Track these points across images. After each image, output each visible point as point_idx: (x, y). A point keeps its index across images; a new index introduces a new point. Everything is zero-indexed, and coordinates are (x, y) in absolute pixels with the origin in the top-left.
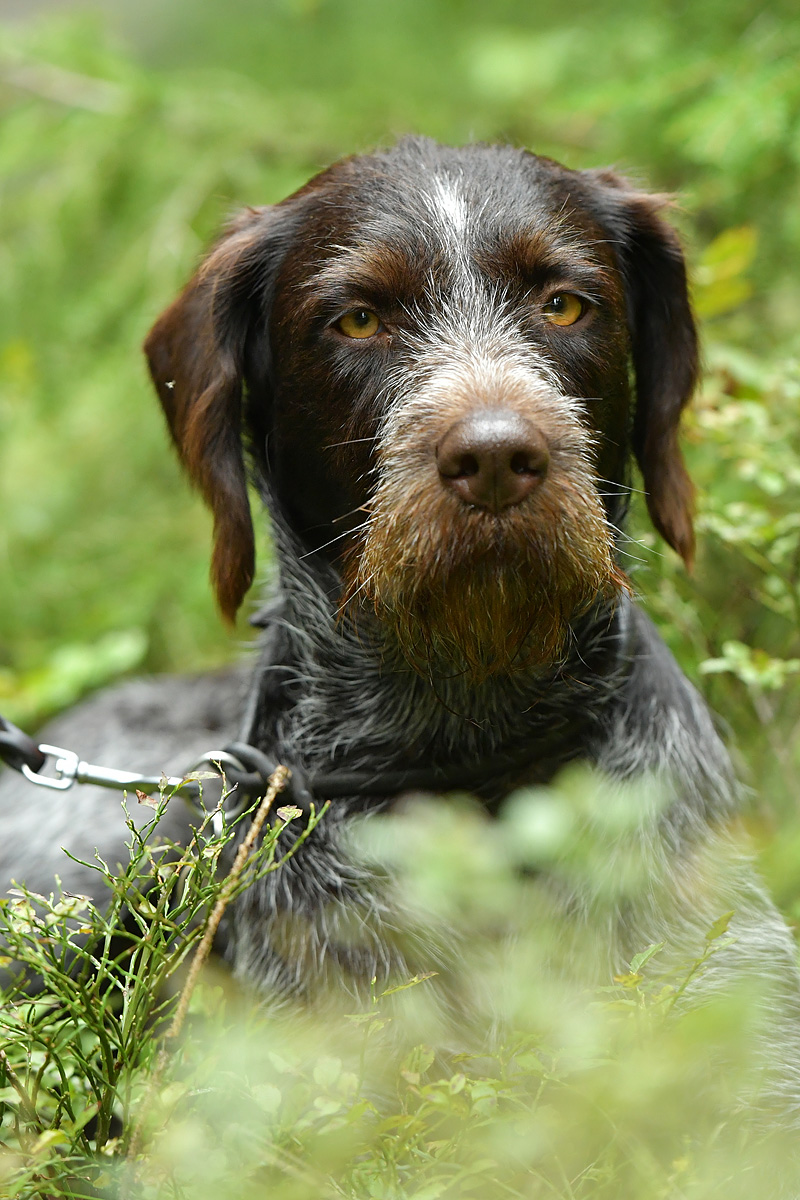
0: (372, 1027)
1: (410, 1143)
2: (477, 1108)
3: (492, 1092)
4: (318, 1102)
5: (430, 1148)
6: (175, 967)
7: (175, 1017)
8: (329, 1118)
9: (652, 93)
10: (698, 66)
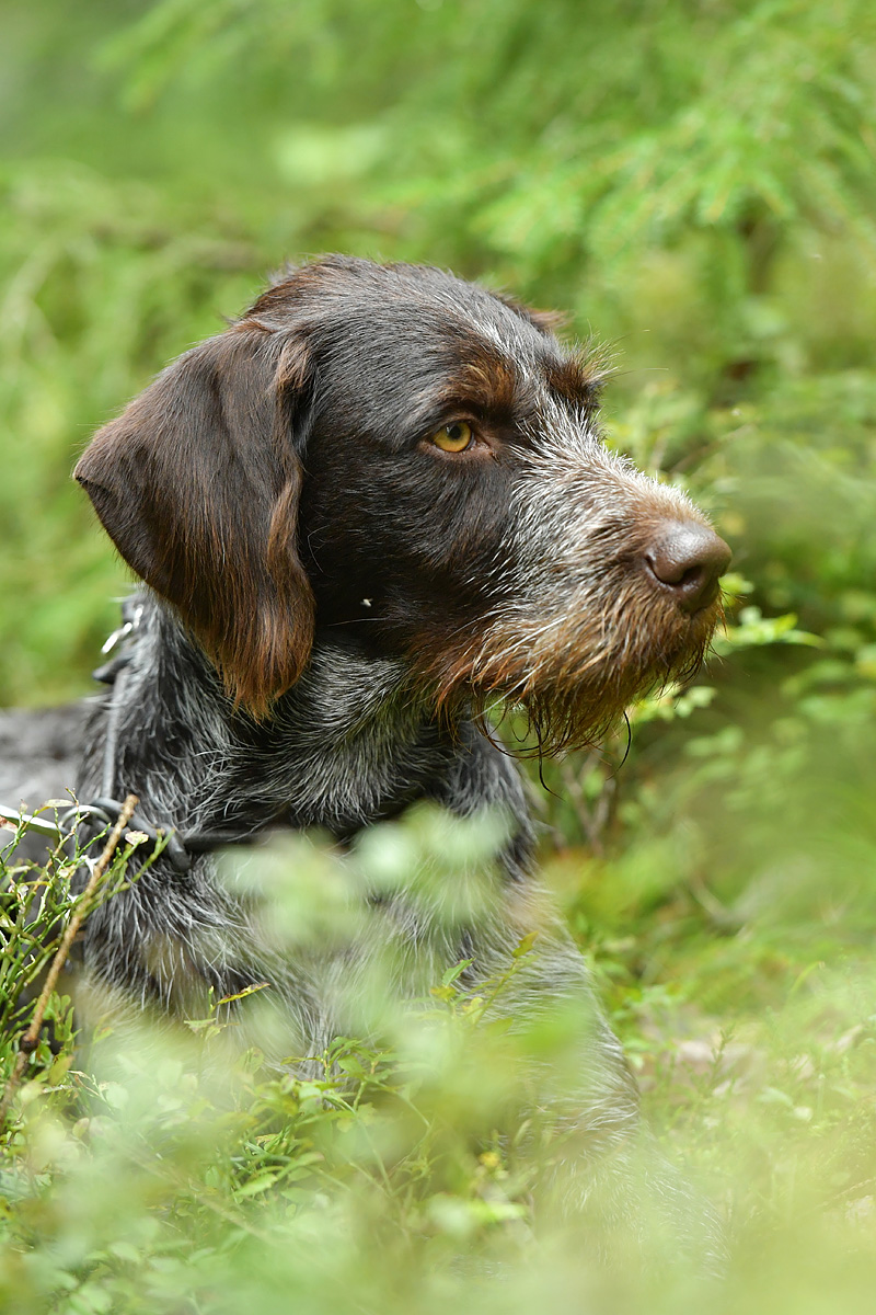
0: (209, 1033)
1: (243, 1137)
2: (304, 1107)
3: (317, 1092)
4: (161, 1100)
5: (259, 1142)
6: (33, 977)
7: (33, 1022)
8: (171, 1114)
9: (460, 188)
10: (501, 165)
